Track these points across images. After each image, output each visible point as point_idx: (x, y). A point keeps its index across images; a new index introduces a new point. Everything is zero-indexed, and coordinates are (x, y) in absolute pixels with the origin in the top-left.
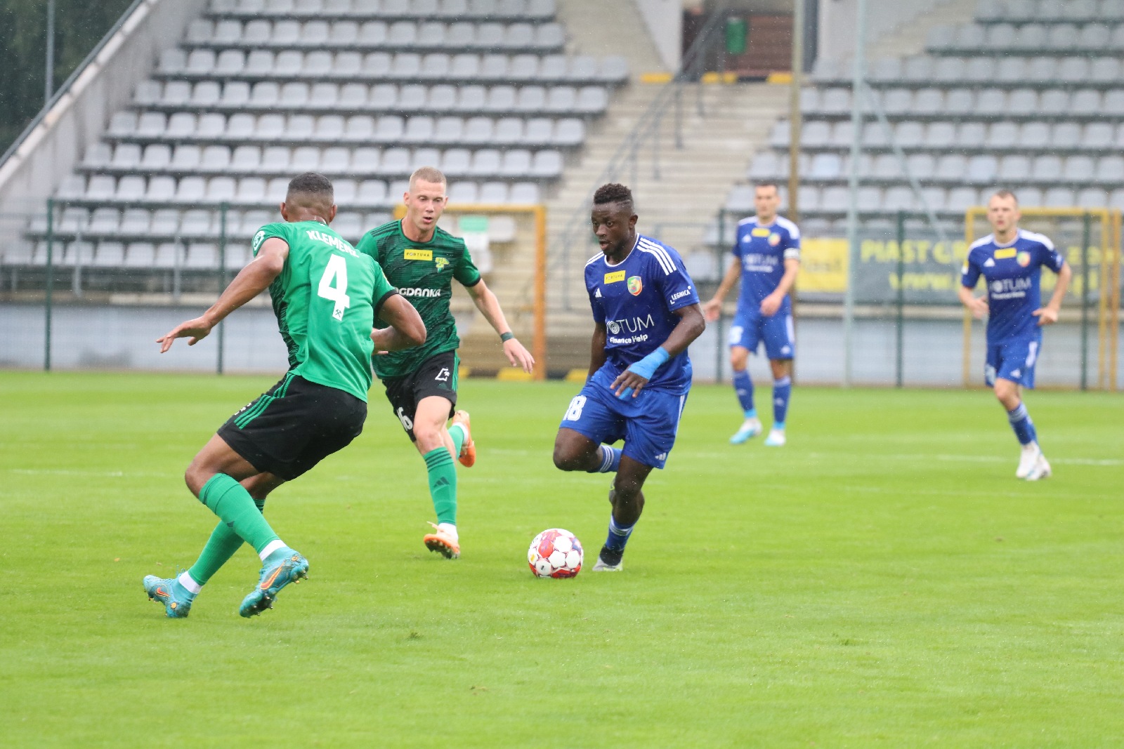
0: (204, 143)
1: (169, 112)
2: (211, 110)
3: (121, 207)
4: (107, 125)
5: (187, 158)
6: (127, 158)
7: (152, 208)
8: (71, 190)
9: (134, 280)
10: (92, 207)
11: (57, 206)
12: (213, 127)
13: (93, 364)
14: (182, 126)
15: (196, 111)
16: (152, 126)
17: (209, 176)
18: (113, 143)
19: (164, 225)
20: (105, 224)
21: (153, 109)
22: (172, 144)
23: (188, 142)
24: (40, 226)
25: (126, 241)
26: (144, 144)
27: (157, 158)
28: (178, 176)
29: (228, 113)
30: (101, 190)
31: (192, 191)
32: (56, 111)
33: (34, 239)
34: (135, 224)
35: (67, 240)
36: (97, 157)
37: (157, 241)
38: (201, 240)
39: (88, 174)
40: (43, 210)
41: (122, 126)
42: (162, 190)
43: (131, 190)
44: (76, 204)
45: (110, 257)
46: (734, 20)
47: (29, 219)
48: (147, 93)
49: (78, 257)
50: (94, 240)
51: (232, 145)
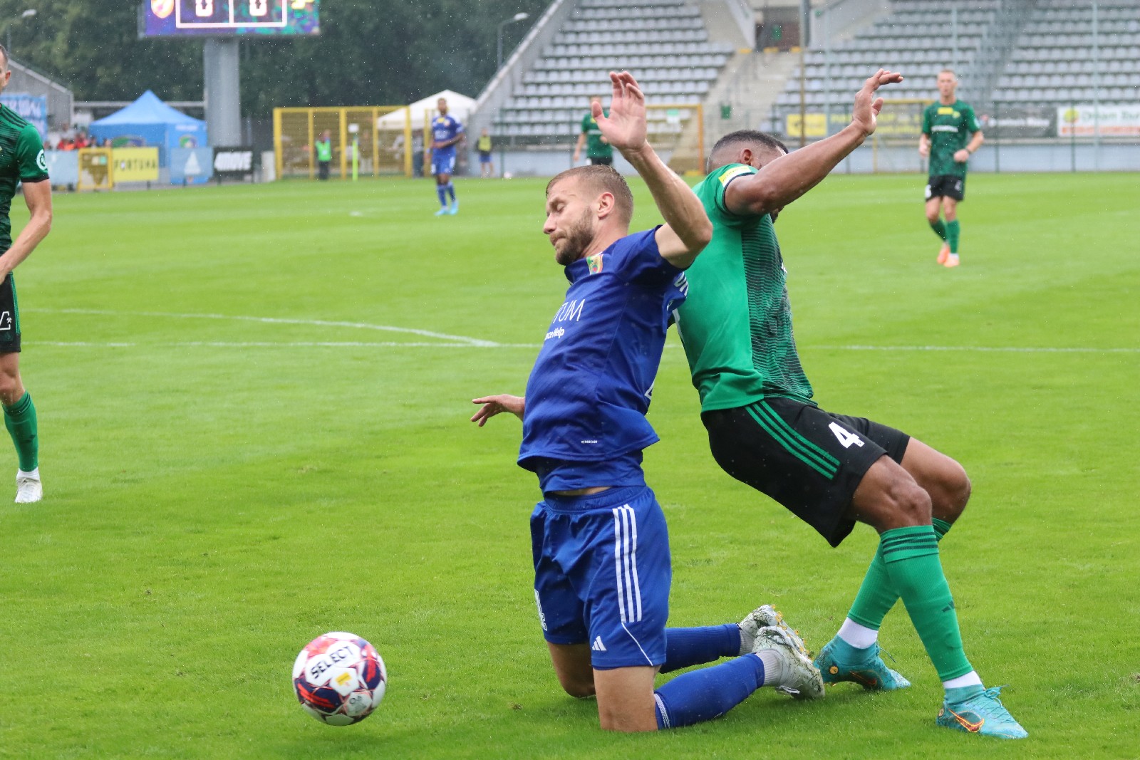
0: (562, 84)
1: (548, 71)
2: (565, 70)
3: (530, 111)
4: (523, 77)
5: (556, 90)
6: (531, 90)
7: (542, 110)
8: (509, 104)
9: (535, 140)
10: (518, 111)
11: (504, 111)
12: (566, 77)
13: (520, 175)
14: (553, 77)
15: (559, 71)
16: (541, 77)
17: (565, 97)
18: (526, 85)
19: (548, 117)
20: (523, 118)
21: (541, 70)
22: (550, 84)
23: (555, 83)
24: (497, 119)
25: (533, 124)
26: (538, 84)
27: (544, 90)
28: (552, 97)
29: (572, 71)
30: (521, 104)
31: (558, 103)
32: (503, 72)
33: (495, 125)
34: (536, 117)
35: (508, 125)
36: (519, 90)
37: (544, 124)
38: (563, 123)
39: (516, 98)
40: (498, 113)
41: (529, 77)
42: (546, 103)
43: (534, 104)
44: (512, 110)
45: (526, 131)
46: (776, 27)
47: (493, 116)
48: (539, 64)
49: (513, 131)
50: (519, 125)
51: (574, 84)
